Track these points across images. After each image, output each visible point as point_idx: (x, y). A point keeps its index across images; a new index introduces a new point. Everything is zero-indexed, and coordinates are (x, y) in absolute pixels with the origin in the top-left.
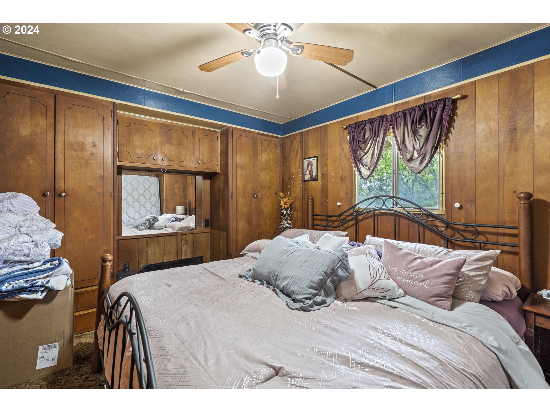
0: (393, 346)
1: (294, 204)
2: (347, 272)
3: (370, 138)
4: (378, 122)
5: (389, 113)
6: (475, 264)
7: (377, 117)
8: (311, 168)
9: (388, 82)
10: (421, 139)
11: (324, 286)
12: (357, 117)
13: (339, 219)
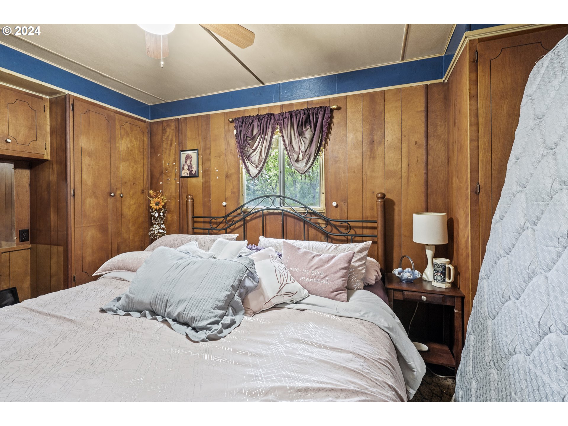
0: (321, 355)
1: (168, 204)
2: (255, 281)
3: (258, 135)
4: (266, 120)
5: (277, 112)
6: (358, 255)
7: (265, 114)
8: (191, 162)
9: (275, 81)
10: (306, 141)
11: (231, 304)
12: (244, 111)
13: (225, 220)
